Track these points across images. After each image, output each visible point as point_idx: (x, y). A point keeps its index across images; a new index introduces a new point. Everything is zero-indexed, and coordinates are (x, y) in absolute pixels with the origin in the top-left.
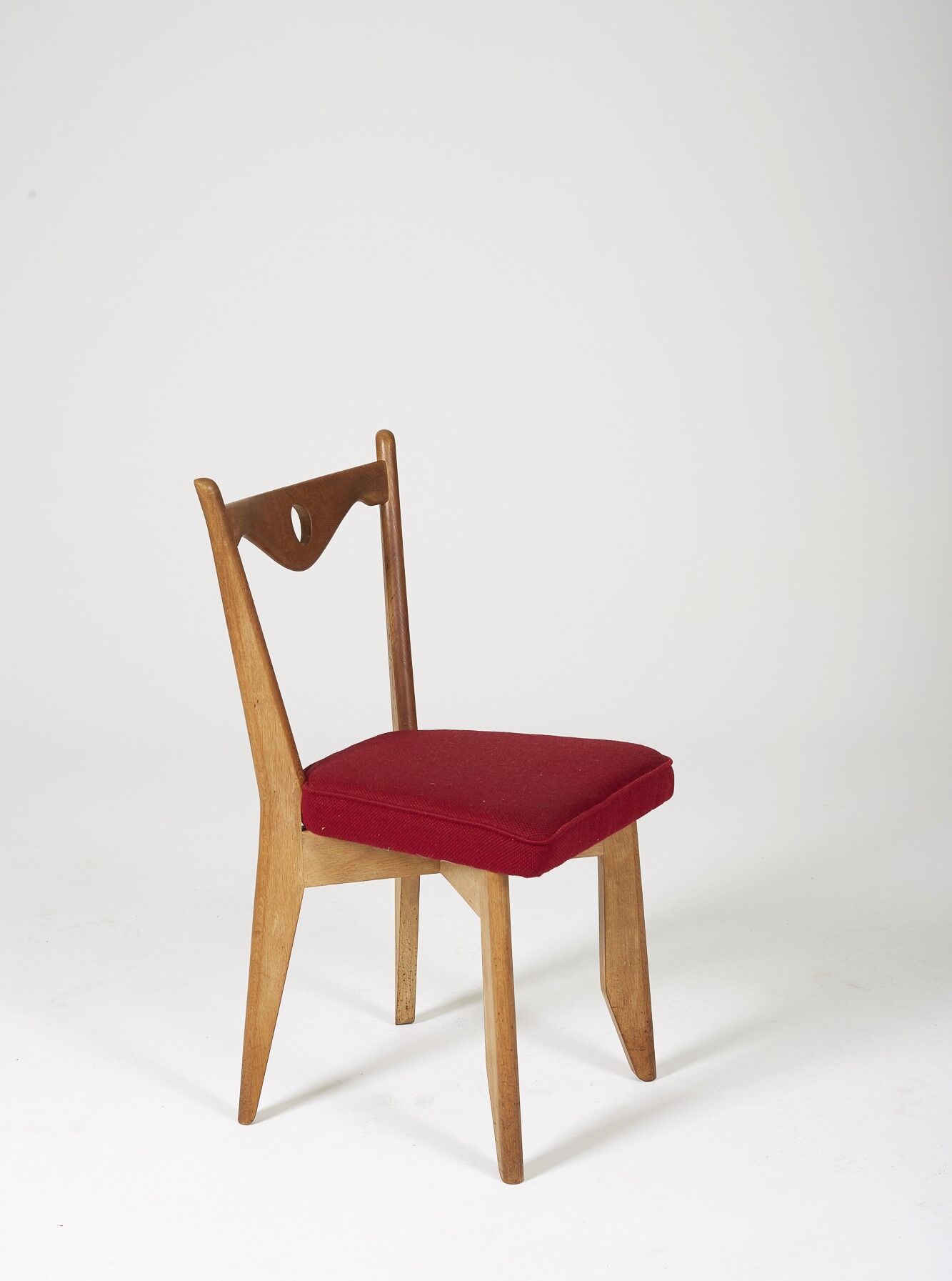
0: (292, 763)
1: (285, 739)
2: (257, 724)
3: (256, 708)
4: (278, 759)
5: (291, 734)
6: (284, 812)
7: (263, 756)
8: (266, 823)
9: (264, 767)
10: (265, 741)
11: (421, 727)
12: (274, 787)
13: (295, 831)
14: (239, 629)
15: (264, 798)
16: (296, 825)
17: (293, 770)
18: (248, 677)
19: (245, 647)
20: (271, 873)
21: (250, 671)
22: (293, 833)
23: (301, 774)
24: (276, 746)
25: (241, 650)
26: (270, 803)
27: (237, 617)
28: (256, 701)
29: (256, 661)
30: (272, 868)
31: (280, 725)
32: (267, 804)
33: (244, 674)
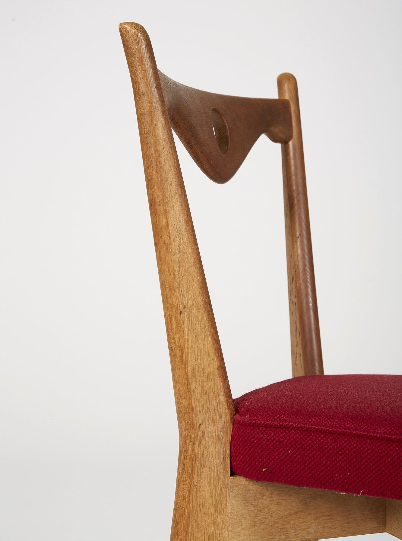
0: (222, 388)
1: (215, 357)
2: (182, 336)
3: (183, 315)
4: (205, 384)
5: (221, 353)
6: (210, 452)
7: (187, 379)
8: (187, 465)
9: (188, 392)
10: (191, 358)
11: (327, 371)
12: (199, 417)
13: (222, 476)
14: (166, 212)
15: (187, 433)
16: (223, 468)
17: (222, 398)
18: (175, 275)
19: (172, 236)
20: (190, 529)
21: (177, 268)
22: (220, 478)
23: (231, 404)
24: (204, 365)
25: (168, 240)
26: (194, 439)
27: (164, 197)
28: (182, 306)
29: (185, 256)
30: (192, 523)
31: (210, 339)
32: (189, 440)
33: (169, 271)
